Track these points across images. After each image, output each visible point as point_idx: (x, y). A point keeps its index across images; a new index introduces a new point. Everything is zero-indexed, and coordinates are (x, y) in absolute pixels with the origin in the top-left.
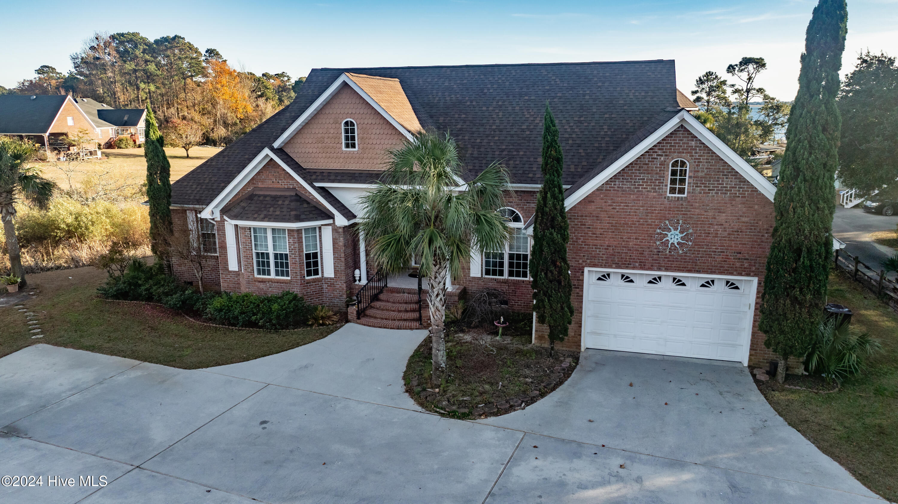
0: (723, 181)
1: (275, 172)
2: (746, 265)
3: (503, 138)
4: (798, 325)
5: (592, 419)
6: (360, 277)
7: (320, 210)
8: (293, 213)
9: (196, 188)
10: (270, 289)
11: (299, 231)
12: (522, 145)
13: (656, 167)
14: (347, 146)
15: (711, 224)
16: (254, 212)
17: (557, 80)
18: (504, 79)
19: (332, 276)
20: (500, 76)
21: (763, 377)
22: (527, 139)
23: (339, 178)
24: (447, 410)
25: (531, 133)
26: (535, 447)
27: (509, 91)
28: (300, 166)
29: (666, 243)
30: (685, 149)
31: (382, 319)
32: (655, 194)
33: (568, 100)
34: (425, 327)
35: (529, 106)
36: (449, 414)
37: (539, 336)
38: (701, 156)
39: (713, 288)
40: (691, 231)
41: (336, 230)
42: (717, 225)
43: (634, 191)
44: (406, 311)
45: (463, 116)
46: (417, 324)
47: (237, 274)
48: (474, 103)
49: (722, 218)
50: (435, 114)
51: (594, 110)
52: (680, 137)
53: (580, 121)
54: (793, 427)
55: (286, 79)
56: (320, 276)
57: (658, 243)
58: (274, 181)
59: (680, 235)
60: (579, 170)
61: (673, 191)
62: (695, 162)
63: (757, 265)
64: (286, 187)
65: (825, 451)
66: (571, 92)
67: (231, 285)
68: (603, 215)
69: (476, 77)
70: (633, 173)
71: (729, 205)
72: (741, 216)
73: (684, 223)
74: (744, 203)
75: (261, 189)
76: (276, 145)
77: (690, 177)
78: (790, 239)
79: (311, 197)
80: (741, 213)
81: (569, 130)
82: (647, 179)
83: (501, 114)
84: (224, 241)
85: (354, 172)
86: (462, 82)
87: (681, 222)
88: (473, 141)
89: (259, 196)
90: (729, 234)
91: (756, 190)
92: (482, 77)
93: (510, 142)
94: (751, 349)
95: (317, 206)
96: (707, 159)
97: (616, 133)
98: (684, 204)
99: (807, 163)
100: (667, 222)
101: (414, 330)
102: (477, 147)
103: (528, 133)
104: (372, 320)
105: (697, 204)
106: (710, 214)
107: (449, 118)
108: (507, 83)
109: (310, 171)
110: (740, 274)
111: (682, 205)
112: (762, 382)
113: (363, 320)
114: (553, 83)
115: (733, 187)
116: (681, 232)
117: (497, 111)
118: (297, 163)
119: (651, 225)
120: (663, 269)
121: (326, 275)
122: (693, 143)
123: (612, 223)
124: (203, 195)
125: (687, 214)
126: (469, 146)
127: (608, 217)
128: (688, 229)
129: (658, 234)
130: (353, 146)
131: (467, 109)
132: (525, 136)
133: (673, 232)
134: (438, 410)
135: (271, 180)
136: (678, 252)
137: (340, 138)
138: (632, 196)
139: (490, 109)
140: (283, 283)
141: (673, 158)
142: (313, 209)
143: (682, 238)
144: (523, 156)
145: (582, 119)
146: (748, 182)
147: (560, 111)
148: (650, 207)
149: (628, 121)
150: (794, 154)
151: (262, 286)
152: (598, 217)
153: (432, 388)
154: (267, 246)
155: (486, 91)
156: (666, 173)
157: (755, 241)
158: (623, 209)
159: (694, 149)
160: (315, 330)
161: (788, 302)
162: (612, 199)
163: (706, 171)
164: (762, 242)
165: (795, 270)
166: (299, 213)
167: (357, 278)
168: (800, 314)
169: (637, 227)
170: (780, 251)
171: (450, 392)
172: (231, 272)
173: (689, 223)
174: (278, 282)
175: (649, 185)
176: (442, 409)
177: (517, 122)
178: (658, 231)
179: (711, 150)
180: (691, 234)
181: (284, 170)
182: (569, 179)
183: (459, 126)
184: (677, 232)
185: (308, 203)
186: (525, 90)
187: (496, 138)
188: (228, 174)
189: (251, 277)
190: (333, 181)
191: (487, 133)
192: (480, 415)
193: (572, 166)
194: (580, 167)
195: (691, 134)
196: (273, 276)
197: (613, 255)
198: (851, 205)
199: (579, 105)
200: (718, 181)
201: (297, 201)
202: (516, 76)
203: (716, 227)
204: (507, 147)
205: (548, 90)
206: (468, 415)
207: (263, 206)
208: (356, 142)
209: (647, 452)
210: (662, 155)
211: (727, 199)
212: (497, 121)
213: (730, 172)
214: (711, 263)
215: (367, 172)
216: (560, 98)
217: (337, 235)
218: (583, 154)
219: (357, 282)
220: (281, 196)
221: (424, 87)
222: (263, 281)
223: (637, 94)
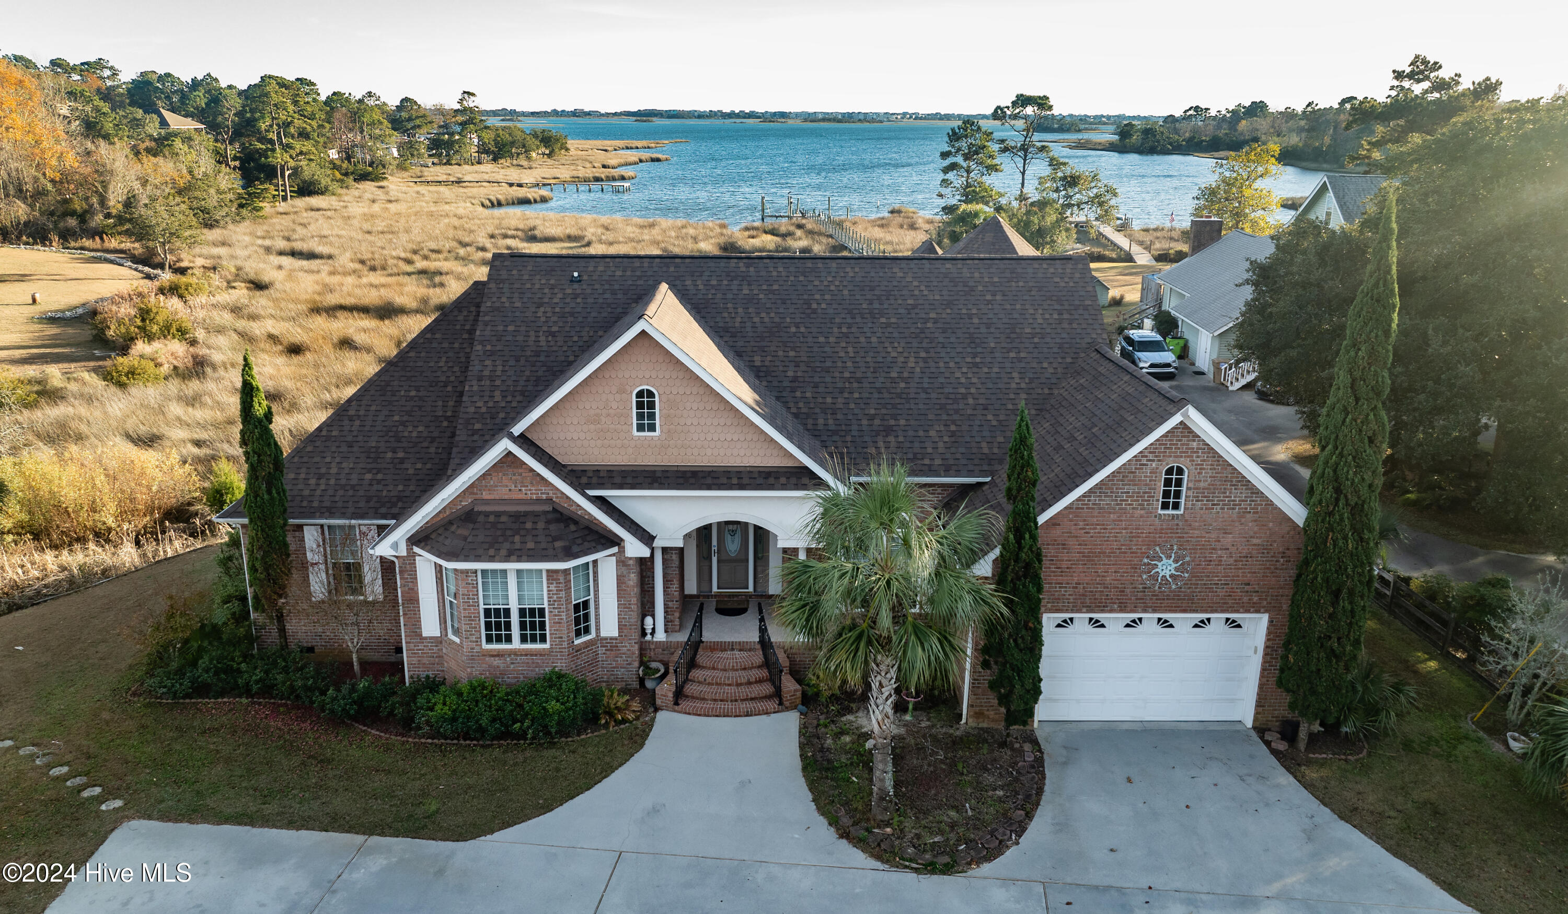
0: (1230, 493)
1: (514, 475)
2: (1255, 599)
3: (867, 395)
4: (1334, 683)
5: (1115, 848)
6: (654, 629)
7: (597, 532)
8: (558, 544)
9: (318, 485)
10: (512, 666)
11: (566, 572)
12: (899, 406)
13: (1145, 477)
14: (640, 428)
15: (1213, 549)
16: (486, 546)
17: (923, 288)
18: (837, 283)
19: (615, 633)
20: (830, 279)
21: (1282, 746)
22: (904, 396)
23: (629, 480)
24: (920, 861)
25: (908, 386)
26: (1068, 904)
27: (853, 306)
28: (557, 462)
29: (1155, 577)
30: (1184, 452)
31: (715, 700)
32: (1142, 512)
33: (948, 326)
34: (787, 708)
35: (890, 335)
36: (926, 868)
37: (976, 713)
38: (1204, 461)
39: (1208, 628)
40: (1188, 559)
41: (623, 562)
42: (1221, 549)
43: (1114, 509)
44: (749, 683)
45: (792, 354)
46: (772, 704)
47: (437, 641)
48: (802, 329)
49: (1228, 540)
50: (744, 349)
51: (992, 345)
52: (1178, 436)
53: (976, 365)
54: (1347, 822)
55: (107, 73)
56: (593, 635)
57: (1144, 577)
58: (513, 488)
59: (1174, 565)
60: (996, 450)
61: (1165, 506)
62: (1196, 469)
63: (1269, 599)
64: (534, 497)
65: (1396, 854)
66: (949, 311)
67: (425, 660)
68: (1071, 542)
69: (792, 278)
70: (1114, 485)
71: (1237, 524)
72: (1251, 537)
73: (1180, 549)
74: (1255, 521)
75: (487, 502)
76: (517, 430)
77: (1188, 489)
78: (1328, 578)
79: (579, 513)
80: (1251, 534)
81: (963, 380)
82: (1133, 493)
83: (850, 349)
84: (413, 589)
85: (653, 469)
86: (770, 288)
87: (1175, 547)
88: (820, 400)
89: (487, 514)
90: (1236, 561)
91: (1271, 503)
92: (801, 278)
93: (880, 401)
94: (1257, 706)
95: (592, 527)
96: (1212, 465)
97: (1033, 385)
98: (1180, 523)
99: (1352, 484)
100: (1157, 549)
101: (772, 715)
102: (831, 411)
103: (903, 385)
104: (699, 704)
105: (1197, 524)
106: (1213, 535)
107: (769, 358)
108: (846, 292)
109: (575, 468)
110: (1248, 611)
111: (1177, 525)
112: (1281, 752)
113: (684, 704)
114: (916, 292)
115: (1243, 501)
116: (1176, 561)
117: (844, 345)
118: (551, 457)
119: (1136, 553)
120: (1150, 610)
121: (603, 634)
122: (1195, 444)
123: (1083, 553)
124: (337, 499)
125: (1183, 537)
126: (817, 410)
127: (1079, 545)
128: (1184, 557)
129: (1145, 564)
130: (652, 428)
131: (795, 339)
132: (899, 391)
133: (1165, 561)
134: (907, 863)
135: (507, 486)
136: (1171, 588)
137: (629, 416)
138: (1112, 516)
139: (832, 340)
140: (536, 655)
141: (1167, 464)
142: (586, 532)
143: (1176, 569)
144: (907, 428)
145: (978, 360)
146: (1262, 493)
147: (940, 345)
148: (1137, 529)
149: (1045, 365)
150: (1335, 471)
151: (496, 662)
152: (1064, 545)
153: (879, 827)
154: (506, 597)
155: (814, 306)
156: (1158, 484)
157: (1268, 568)
158: (1099, 533)
159: (1195, 452)
160: (616, 732)
161: (1322, 654)
162: (1085, 520)
163: (1209, 479)
164: (1276, 569)
165: (1331, 616)
166: (568, 544)
167: (649, 631)
168: (1337, 669)
169: (1117, 557)
170: (1314, 592)
171: (910, 832)
172: (426, 638)
173: (1186, 549)
174: (527, 653)
175: (1135, 501)
176: (911, 860)
177: (881, 365)
178: (1146, 560)
179: (1217, 453)
180: (1188, 563)
181: (532, 470)
182: (985, 468)
183: (790, 374)
184: (1170, 561)
185: (576, 523)
186: (876, 305)
187: (856, 395)
188: (372, 455)
189: (477, 649)
190: (621, 487)
191: (840, 385)
192: (969, 864)
193: (984, 445)
194: (996, 445)
195: (1193, 432)
196: (516, 644)
197: (1083, 595)
198: (1237, 386)
199: (967, 336)
200: (1225, 493)
201: (558, 521)
202: (857, 279)
203: (1219, 552)
204: (878, 412)
205: (914, 307)
206: (953, 867)
207: (499, 533)
208: (657, 422)
209: (1205, 890)
210: (1153, 461)
211: (1235, 516)
212: (849, 364)
213: (1239, 481)
214: (1212, 599)
215: (676, 469)
216: (936, 321)
217: (624, 570)
218: (994, 423)
219: (649, 637)
220: (526, 514)
221: (710, 296)
222: (499, 654)
223: (1047, 316)
